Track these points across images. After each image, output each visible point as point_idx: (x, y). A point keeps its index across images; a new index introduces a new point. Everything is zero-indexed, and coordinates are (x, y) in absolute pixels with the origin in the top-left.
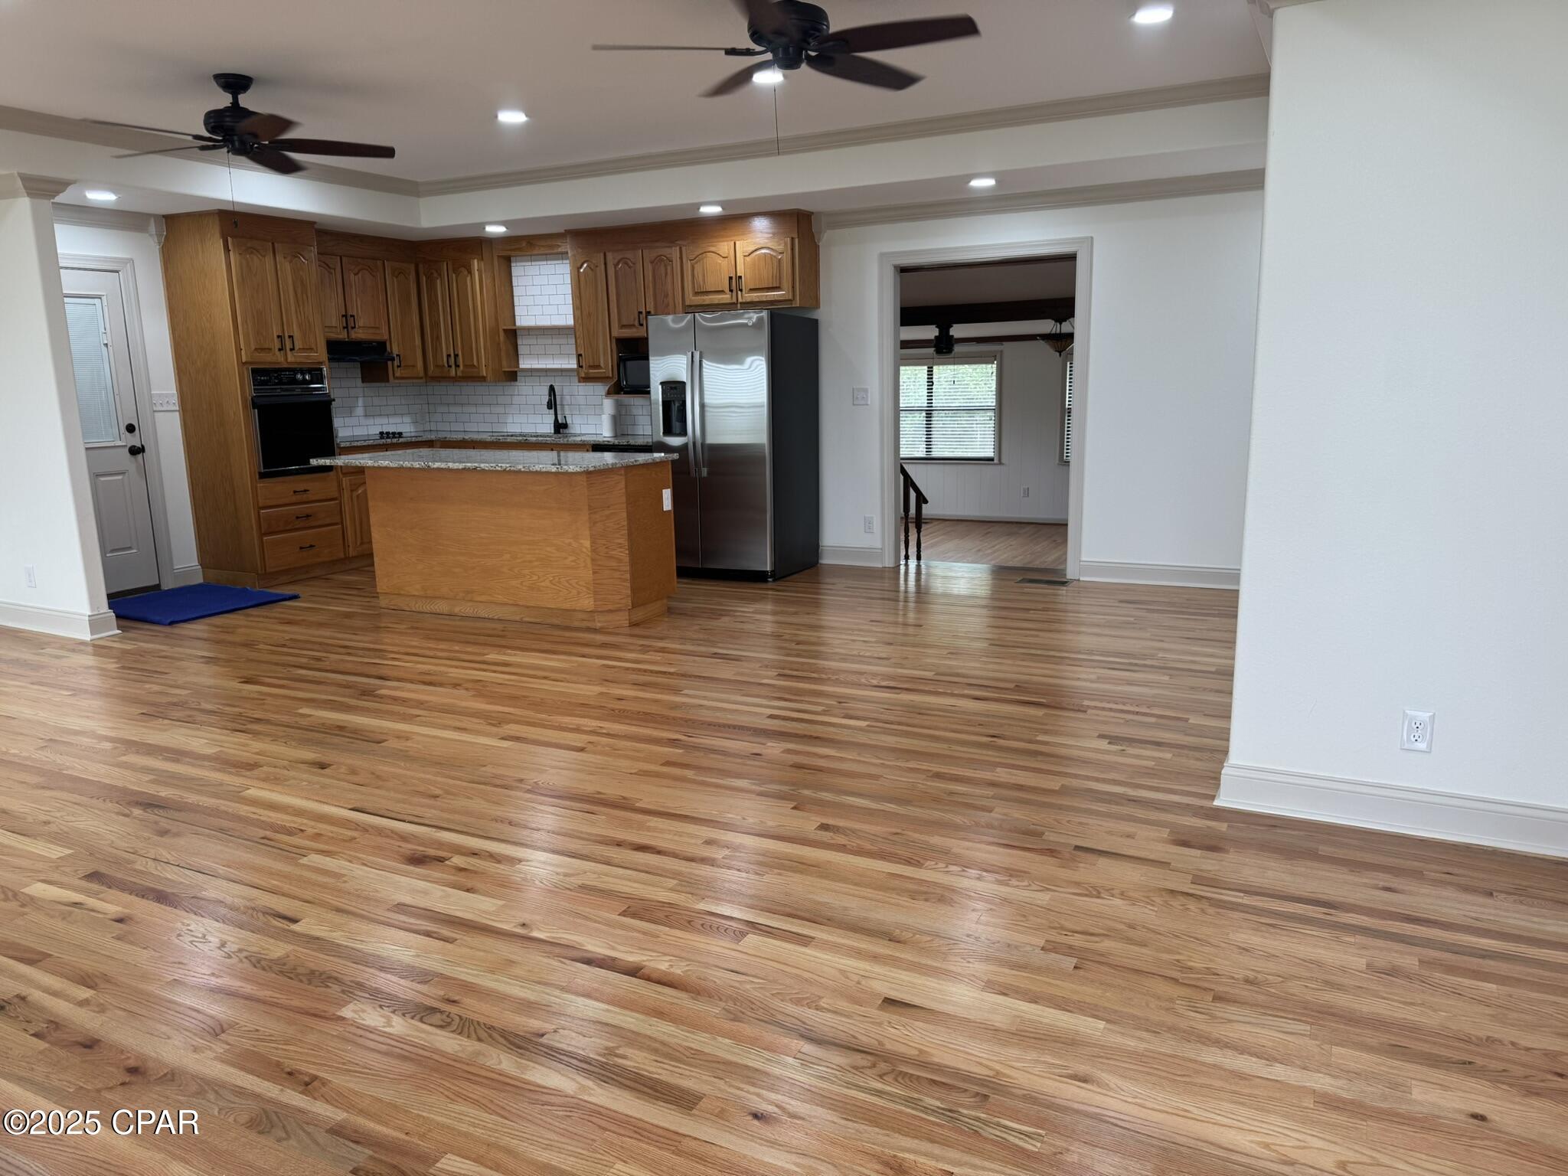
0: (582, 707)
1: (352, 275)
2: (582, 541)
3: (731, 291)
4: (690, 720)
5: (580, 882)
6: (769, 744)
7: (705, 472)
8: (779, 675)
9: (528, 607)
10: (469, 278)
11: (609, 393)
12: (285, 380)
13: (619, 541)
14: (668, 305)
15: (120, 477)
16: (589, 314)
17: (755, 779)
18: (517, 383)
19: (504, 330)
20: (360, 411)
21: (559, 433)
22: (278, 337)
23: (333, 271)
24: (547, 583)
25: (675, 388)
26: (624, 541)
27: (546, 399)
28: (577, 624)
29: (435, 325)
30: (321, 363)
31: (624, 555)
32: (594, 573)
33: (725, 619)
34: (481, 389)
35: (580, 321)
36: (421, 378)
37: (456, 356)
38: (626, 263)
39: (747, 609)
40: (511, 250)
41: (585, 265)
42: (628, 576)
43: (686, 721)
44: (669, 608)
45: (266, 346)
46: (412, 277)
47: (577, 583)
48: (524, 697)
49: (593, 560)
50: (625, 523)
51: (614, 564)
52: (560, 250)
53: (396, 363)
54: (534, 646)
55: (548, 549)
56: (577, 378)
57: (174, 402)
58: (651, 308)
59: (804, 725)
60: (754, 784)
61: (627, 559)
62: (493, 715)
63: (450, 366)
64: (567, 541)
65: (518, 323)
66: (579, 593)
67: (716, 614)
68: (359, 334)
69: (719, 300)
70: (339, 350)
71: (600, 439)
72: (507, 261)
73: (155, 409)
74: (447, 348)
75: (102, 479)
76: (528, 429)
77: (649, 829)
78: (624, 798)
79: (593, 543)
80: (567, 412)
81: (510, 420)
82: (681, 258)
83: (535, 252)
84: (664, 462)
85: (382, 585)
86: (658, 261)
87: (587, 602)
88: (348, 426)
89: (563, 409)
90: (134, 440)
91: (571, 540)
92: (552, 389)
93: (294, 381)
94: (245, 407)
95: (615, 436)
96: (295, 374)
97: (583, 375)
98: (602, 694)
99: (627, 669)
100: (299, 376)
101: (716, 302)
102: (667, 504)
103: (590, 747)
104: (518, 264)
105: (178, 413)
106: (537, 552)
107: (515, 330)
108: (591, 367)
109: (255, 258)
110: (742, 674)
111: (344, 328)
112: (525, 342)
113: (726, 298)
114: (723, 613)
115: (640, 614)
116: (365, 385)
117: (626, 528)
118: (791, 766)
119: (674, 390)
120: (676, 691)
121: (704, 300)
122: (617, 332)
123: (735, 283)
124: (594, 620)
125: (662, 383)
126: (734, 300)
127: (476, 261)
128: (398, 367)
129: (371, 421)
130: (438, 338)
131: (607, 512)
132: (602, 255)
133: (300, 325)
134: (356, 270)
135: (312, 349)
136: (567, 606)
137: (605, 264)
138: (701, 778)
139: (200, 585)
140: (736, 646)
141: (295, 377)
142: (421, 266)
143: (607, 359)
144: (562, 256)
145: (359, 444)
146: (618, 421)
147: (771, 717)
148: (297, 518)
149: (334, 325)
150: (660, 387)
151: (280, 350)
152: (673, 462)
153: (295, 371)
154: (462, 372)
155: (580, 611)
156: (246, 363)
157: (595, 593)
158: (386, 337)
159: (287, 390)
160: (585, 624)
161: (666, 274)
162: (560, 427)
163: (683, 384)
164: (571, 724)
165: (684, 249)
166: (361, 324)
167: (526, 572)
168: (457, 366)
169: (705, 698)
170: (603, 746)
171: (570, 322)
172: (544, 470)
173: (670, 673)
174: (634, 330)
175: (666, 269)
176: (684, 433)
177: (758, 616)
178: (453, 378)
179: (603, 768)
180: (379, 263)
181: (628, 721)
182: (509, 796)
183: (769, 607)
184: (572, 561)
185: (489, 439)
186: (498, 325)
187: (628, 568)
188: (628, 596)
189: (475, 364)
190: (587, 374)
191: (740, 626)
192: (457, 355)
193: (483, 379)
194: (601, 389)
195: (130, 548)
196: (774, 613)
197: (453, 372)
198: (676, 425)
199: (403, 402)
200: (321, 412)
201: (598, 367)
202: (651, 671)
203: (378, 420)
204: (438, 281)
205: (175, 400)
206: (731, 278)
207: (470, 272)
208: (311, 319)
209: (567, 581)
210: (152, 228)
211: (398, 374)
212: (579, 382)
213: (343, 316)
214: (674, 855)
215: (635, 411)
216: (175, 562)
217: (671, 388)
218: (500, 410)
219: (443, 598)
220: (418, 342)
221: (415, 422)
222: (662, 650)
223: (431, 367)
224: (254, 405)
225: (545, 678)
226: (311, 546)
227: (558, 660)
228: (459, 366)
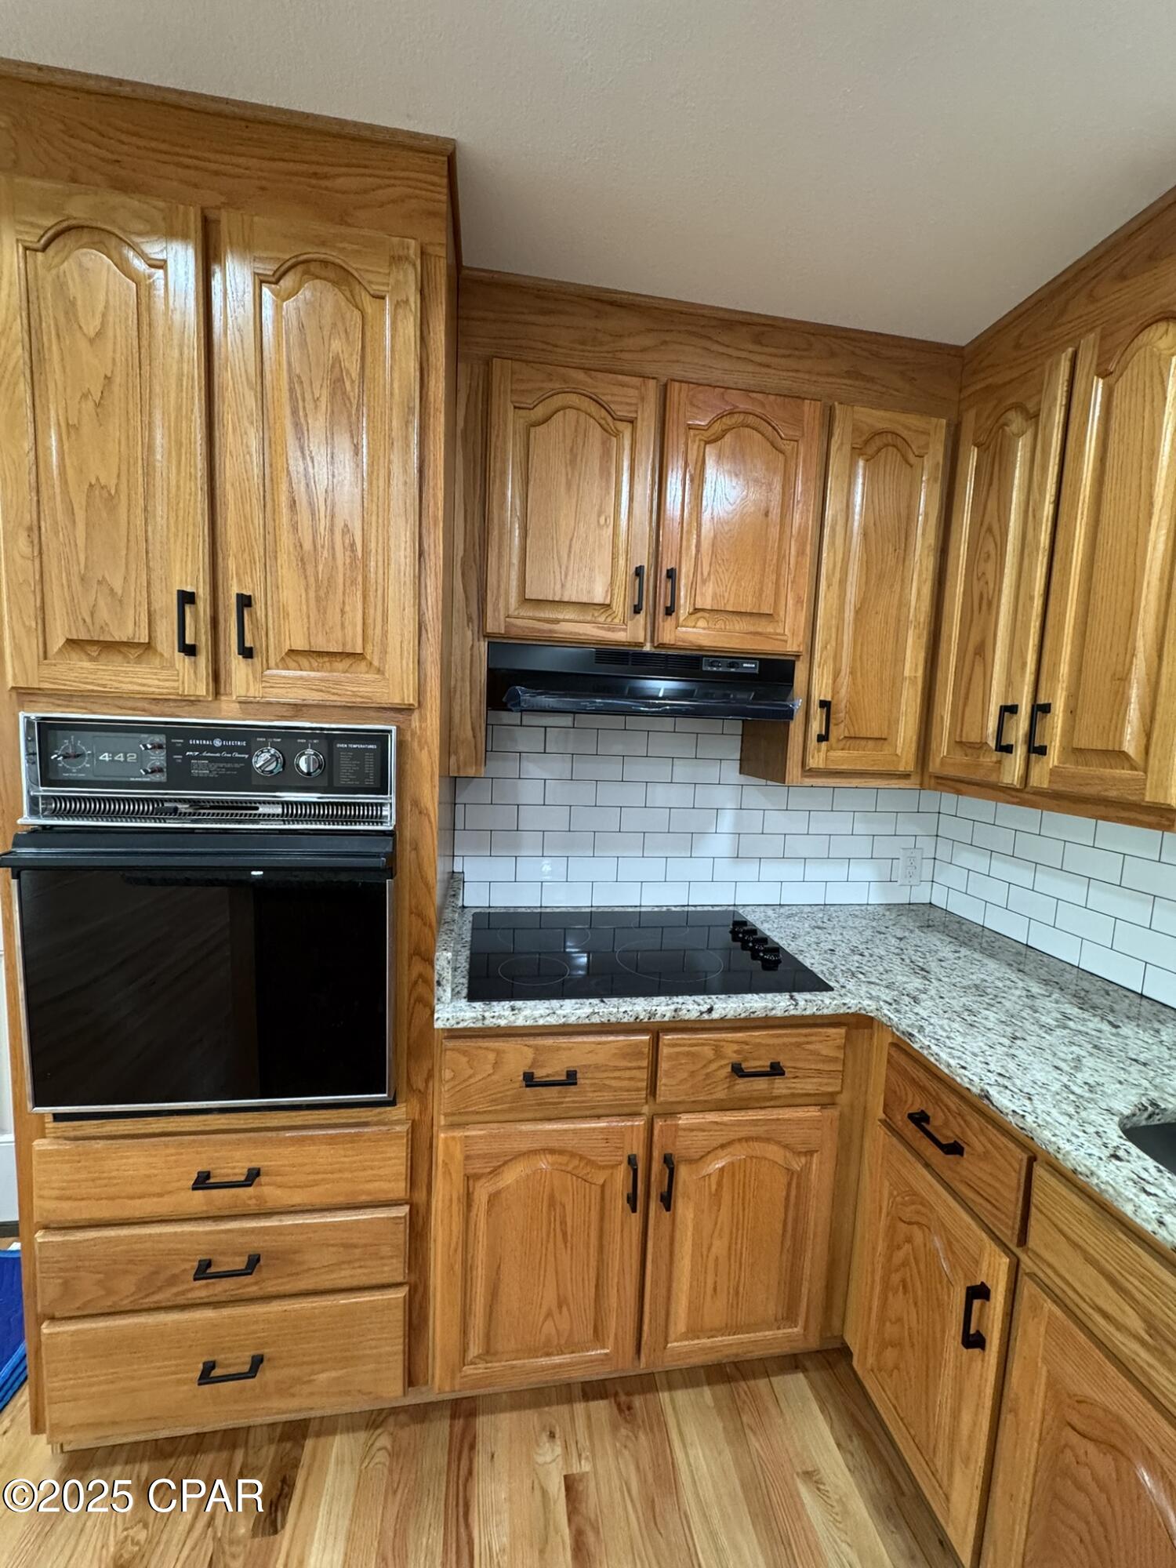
20: (720, 844)
29: (982, 604)
36: (906, 776)
37: (1040, 710)
46: (935, 455)
53: (817, 726)
63: (1006, 748)
68: (685, 630)
74: (1009, 683)
93: (244, 777)
96: (249, 751)
111: (636, 610)
128: (822, 738)
129: (749, 870)
130: (984, 649)
153: (251, 737)
154: (1054, 772)
158: (795, 645)
166: (706, 601)
168: (1036, 750)
178: (1013, 790)
180: (813, 411)
189: (1129, 751)
192: (1046, 709)
197: (1013, 768)
199: (860, 828)
204: (1025, 446)
213: (639, 573)
220: (912, 663)
223: (942, 746)
228: (1042, 751)
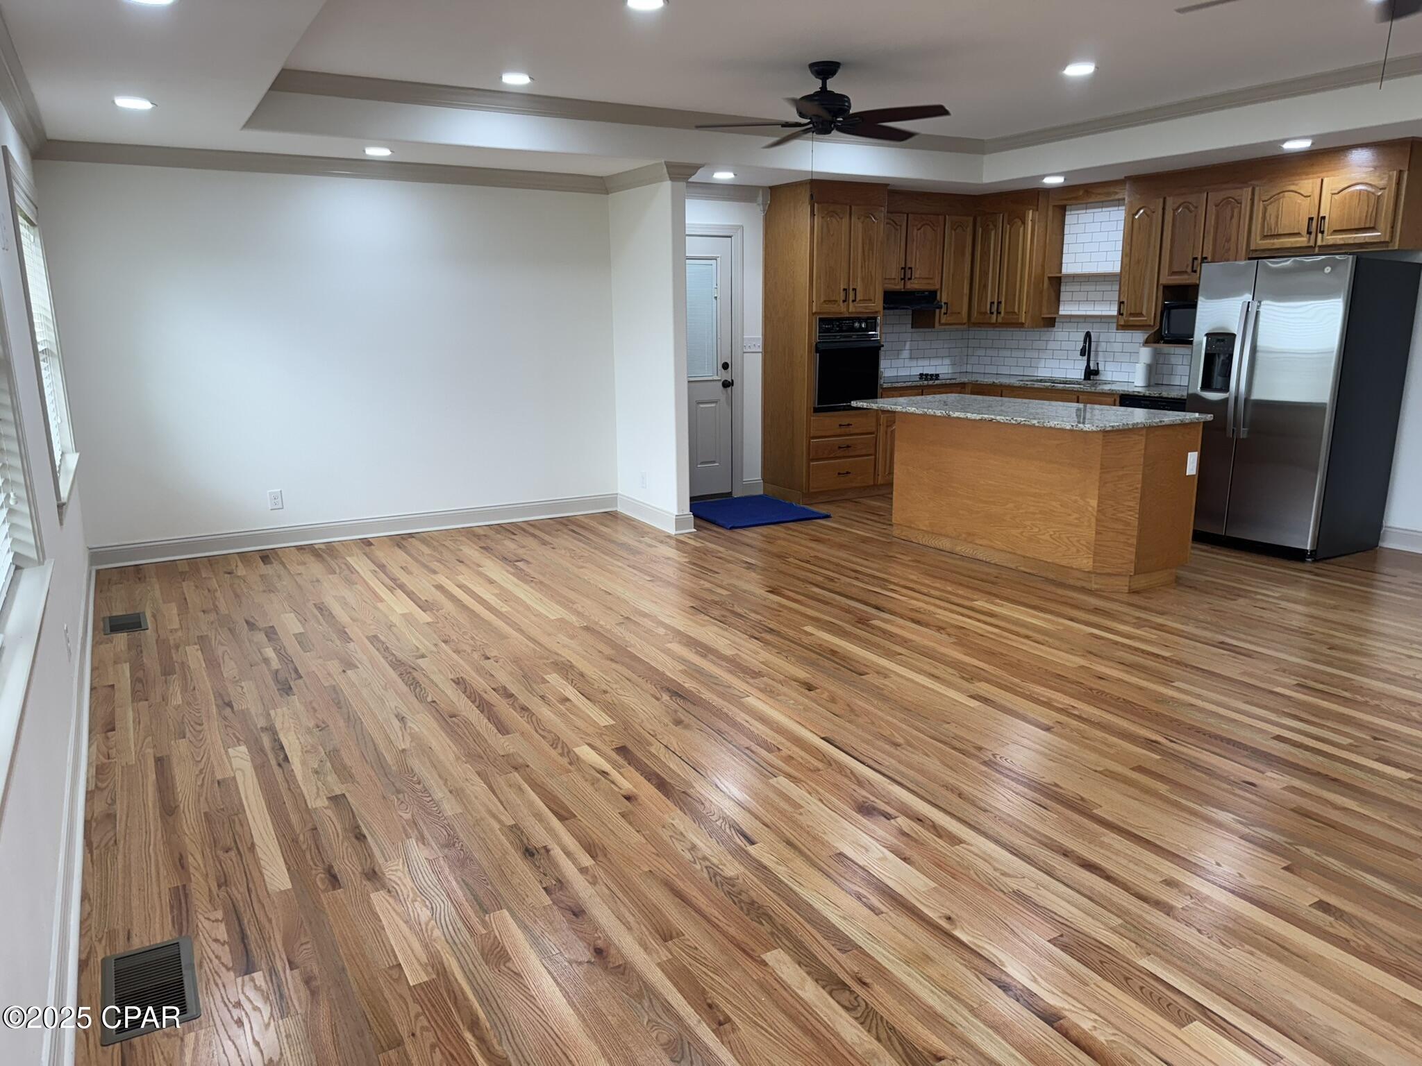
0: (1058, 679)
1: (915, 231)
2: (1088, 500)
3: (1309, 233)
4: (1177, 720)
5: (1015, 887)
6: (1269, 774)
7: (1243, 433)
8: (1298, 685)
9: (1024, 557)
10: (1021, 229)
11: (1147, 342)
12: (844, 328)
13: (1131, 504)
14: (1229, 249)
15: (713, 405)
16: (1138, 262)
17: (1244, 817)
18: (1055, 329)
19: (1050, 278)
20: (906, 354)
21: (1090, 379)
22: (844, 290)
23: (898, 227)
24: (1047, 537)
25: (1223, 340)
26: (1135, 504)
27: (1081, 345)
28: (1071, 582)
29: (984, 274)
30: (876, 312)
31: (1133, 518)
32: (1098, 533)
33: (1241, 601)
34: (1018, 334)
35: (1128, 267)
36: (965, 324)
37: (999, 303)
38: (1188, 208)
39: (1276, 592)
40: (1067, 200)
41: (1142, 211)
42: (1134, 541)
43: (1171, 721)
44: (1177, 577)
45: (833, 298)
46: (969, 230)
47: (1078, 541)
48: (1002, 654)
49: (1097, 520)
50: (1139, 486)
51: (1120, 527)
52: (1117, 197)
53: (943, 310)
54: (1022, 600)
55: (1054, 503)
56: (1115, 325)
57: (759, 346)
58: (1209, 255)
59: (1321, 758)
60: (1241, 823)
61: (1136, 523)
62: (969, 668)
63: (992, 313)
64: (1074, 498)
65: (1064, 271)
66: (1078, 551)
67: (1235, 594)
68: (914, 285)
69: (1291, 243)
70: (893, 300)
71: (1130, 389)
72: (1062, 210)
73: (745, 350)
74: (992, 296)
75: (702, 406)
76: (1059, 374)
77: (1102, 845)
78: (1082, 799)
79: (1100, 503)
80: (1100, 359)
81: (1042, 364)
82: (1252, 200)
83: (1090, 200)
84: (1196, 423)
85: (896, 517)
86: (1227, 201)
87: (1085, 561)
88: (892, 369)
89: (1096, 355)
90: (726, 376)
91: (1078, 498)
92: (1088, 335)
93: (852, 329)
94: (810, 352)
95: (1148, 386)
96: (854, 323)
97: (1122, 323)
98: (1082, 667)
99: (1116, 643)
100: (857, 325)
101: (1289, 245)
102: (1192, 467)
103: (1057, 728)
104: (1073, 212)
105: (760, 354)
106: (1041, 504)
107: (1060, 278)
108: (1132, 315)
109: (834, 220)
110: (1251, 675)
111: (902, 279)
112: (1068, 288)
113: (1302, 241)
114: (1241, 593)
115: (1142, 582)
116: (914, 330)
117: (1139, 491)
118: (1293, 810)
119: (1221, 343)
120: (1167, 681)
121: (1273, 244)
122: (1166, 279)
123: (1316, 224)
124: (1091, 581)
125: (1207, 335)
126: (1312, 243)
127: (1031, 212)
128: (945, 314)
129: (914, 363)
130: (985, 286)
131: (1121, 473)
132: (1161, 200)
133: (863, 279)
134: (919, 226)
135: (871, 300)
136: (1064, 563)
137: (1164, 209)
138: (1176, 798)
139: (760, 496)
140: (1250, 638)
141: (853, 326)
142: (979, 219)
143: (1150, 307)
144: (1119, 202)
145: (899, 385)
146: (1153, 371)
147: (1278, 738)
148: (840, 448)
149: (893, 277)
150: (1205, 339)
151: (844, 301)
152: (1206, 423)
153: (854, 319)
154: (1003, 318)
155: (1077, 569)
156: (815, 313)
157: (1095, 554)
158: (938, 286)
159: (845, 337)
160: (1079, 584)
161: (1232, 217)
162: (1091, 373)
163: (1234, 336)
164: (1043, 696)
165: (1257, 189)
166: (917, 276)
167: (1028, 523)
168: (998, 313)
169: (1199, 696)
170: (1072, 730)
171: (1117, 269)
172: (1058, 426)
173: (1164, 658)
174: (1186, 277)
175: (1233, 212)
176: (1226, 388)
177: (1284, 604)
178: (993, 324)
179: (1066, 757)
180: (941, 218)
181: (1105, 706)
182: (964, 763)
183: (1303, 594)
184: (1076, 519)
185: (1017, 384)
186: (1044, 273)
187: (1135, 533)
188: (1131, 562)
189: (1016, 310)
190: (1126, 321)
191: (1259, 612)
193: (1021, 325)
194: (1140, 336)
195: (714, 462)
196: (1308, 603)
197: (994, 320)
198: (1217, 380)
199: (946, 345)
200: (872, 355)
201: (1140, 314)
202: (1143, 651)
203: (921, 363)
204: (993, 233)
205: (760, 343)
206: (1311, 219)
207: (1024, 223)
208: (873, 274)
209: (1068, 538)
210: (760, 199)
211: (943, 321)
212: (1117, 329)
213: (902, 268)
214: (1125, 887)
215: (1173, 360)
216: (744, 476)
217: (1218, 340)
218: (1035, 354)
219: (947, 536)
220: (966, 290)
221: (953, 364)
222: (1160, 627)
223: (975, 314)
224: (817, 350)
225: (1027, 637)
226: (848, 473)
227: (1044, 619)
228: (1000, 313)
